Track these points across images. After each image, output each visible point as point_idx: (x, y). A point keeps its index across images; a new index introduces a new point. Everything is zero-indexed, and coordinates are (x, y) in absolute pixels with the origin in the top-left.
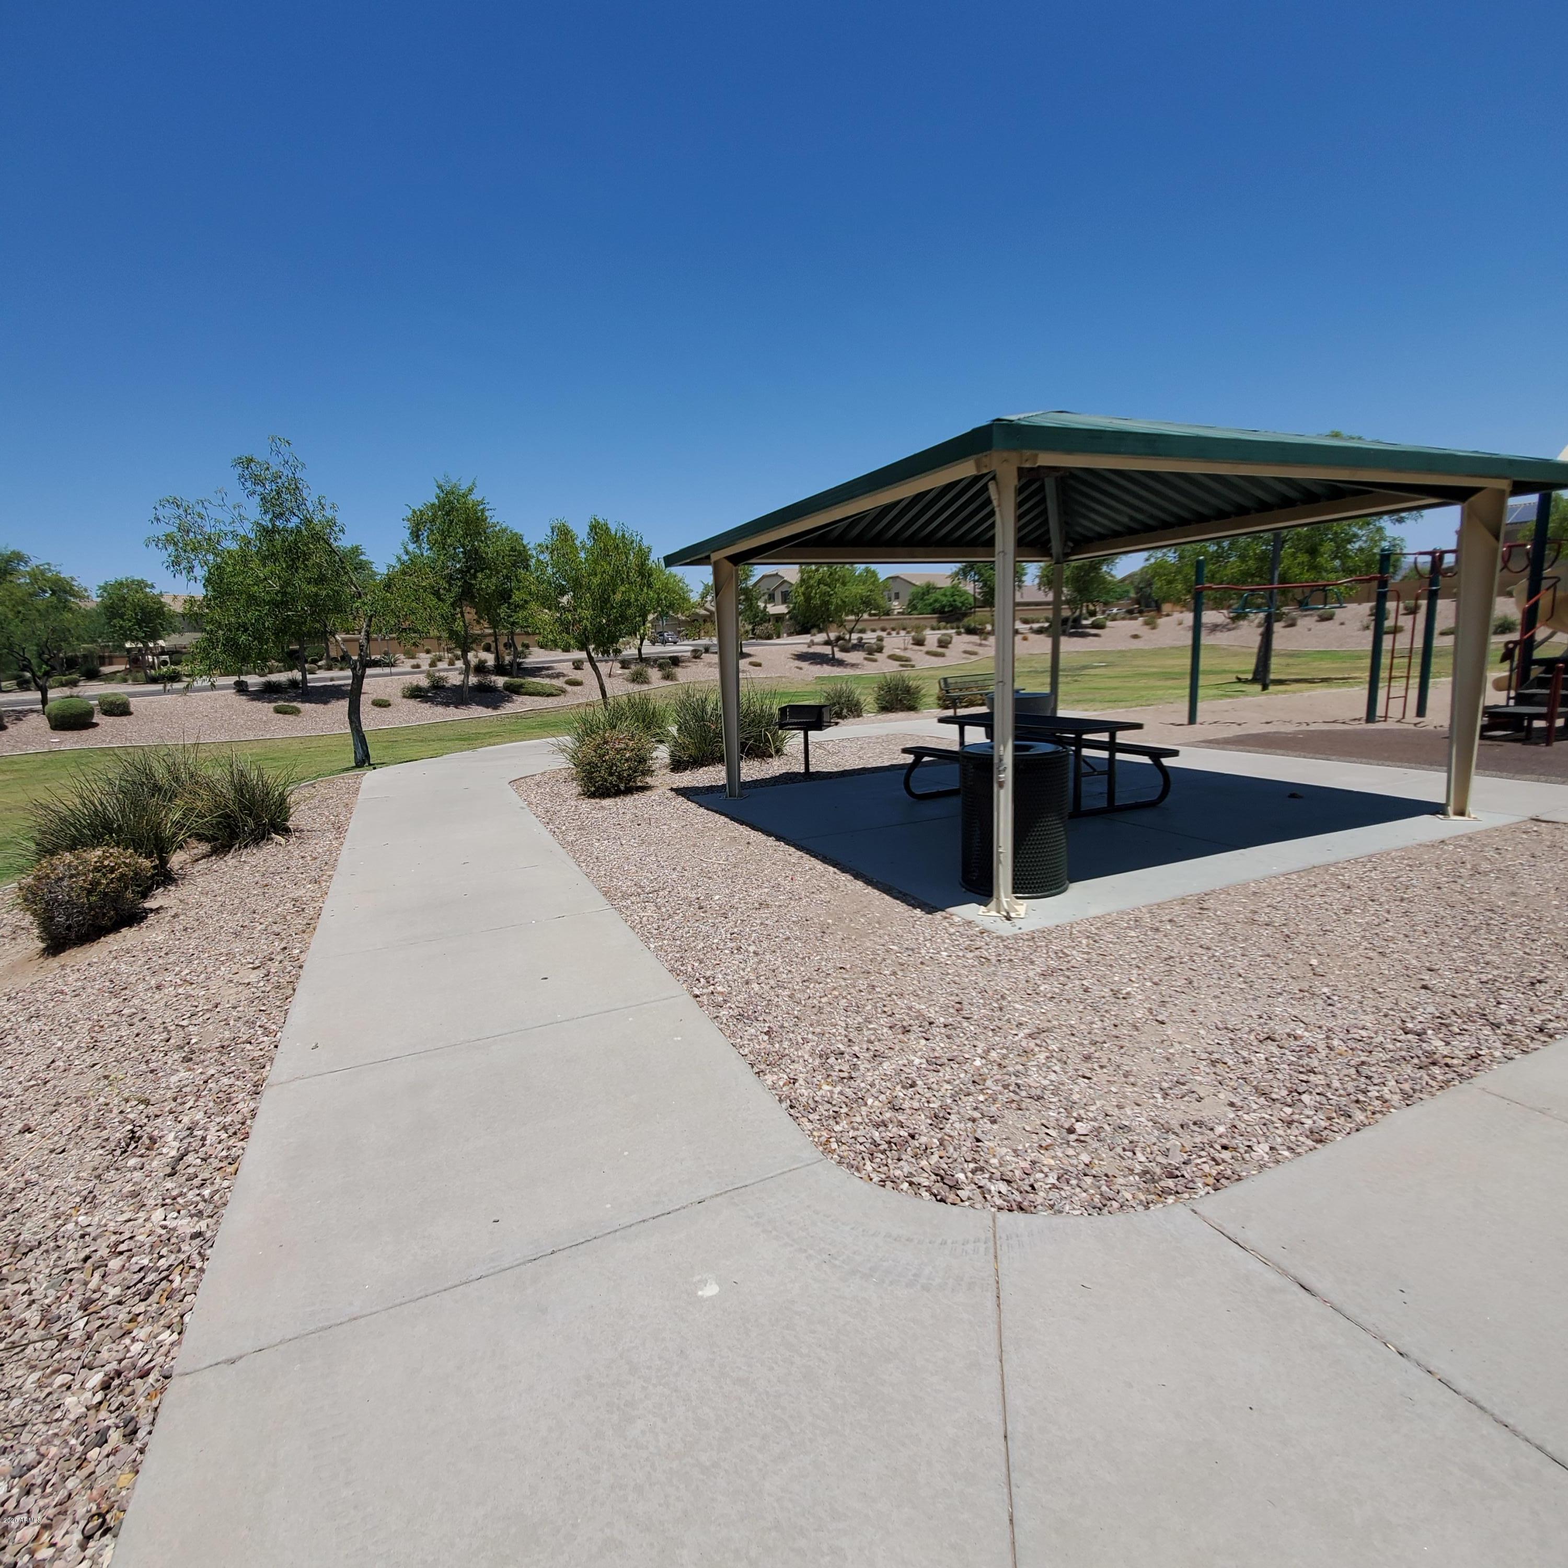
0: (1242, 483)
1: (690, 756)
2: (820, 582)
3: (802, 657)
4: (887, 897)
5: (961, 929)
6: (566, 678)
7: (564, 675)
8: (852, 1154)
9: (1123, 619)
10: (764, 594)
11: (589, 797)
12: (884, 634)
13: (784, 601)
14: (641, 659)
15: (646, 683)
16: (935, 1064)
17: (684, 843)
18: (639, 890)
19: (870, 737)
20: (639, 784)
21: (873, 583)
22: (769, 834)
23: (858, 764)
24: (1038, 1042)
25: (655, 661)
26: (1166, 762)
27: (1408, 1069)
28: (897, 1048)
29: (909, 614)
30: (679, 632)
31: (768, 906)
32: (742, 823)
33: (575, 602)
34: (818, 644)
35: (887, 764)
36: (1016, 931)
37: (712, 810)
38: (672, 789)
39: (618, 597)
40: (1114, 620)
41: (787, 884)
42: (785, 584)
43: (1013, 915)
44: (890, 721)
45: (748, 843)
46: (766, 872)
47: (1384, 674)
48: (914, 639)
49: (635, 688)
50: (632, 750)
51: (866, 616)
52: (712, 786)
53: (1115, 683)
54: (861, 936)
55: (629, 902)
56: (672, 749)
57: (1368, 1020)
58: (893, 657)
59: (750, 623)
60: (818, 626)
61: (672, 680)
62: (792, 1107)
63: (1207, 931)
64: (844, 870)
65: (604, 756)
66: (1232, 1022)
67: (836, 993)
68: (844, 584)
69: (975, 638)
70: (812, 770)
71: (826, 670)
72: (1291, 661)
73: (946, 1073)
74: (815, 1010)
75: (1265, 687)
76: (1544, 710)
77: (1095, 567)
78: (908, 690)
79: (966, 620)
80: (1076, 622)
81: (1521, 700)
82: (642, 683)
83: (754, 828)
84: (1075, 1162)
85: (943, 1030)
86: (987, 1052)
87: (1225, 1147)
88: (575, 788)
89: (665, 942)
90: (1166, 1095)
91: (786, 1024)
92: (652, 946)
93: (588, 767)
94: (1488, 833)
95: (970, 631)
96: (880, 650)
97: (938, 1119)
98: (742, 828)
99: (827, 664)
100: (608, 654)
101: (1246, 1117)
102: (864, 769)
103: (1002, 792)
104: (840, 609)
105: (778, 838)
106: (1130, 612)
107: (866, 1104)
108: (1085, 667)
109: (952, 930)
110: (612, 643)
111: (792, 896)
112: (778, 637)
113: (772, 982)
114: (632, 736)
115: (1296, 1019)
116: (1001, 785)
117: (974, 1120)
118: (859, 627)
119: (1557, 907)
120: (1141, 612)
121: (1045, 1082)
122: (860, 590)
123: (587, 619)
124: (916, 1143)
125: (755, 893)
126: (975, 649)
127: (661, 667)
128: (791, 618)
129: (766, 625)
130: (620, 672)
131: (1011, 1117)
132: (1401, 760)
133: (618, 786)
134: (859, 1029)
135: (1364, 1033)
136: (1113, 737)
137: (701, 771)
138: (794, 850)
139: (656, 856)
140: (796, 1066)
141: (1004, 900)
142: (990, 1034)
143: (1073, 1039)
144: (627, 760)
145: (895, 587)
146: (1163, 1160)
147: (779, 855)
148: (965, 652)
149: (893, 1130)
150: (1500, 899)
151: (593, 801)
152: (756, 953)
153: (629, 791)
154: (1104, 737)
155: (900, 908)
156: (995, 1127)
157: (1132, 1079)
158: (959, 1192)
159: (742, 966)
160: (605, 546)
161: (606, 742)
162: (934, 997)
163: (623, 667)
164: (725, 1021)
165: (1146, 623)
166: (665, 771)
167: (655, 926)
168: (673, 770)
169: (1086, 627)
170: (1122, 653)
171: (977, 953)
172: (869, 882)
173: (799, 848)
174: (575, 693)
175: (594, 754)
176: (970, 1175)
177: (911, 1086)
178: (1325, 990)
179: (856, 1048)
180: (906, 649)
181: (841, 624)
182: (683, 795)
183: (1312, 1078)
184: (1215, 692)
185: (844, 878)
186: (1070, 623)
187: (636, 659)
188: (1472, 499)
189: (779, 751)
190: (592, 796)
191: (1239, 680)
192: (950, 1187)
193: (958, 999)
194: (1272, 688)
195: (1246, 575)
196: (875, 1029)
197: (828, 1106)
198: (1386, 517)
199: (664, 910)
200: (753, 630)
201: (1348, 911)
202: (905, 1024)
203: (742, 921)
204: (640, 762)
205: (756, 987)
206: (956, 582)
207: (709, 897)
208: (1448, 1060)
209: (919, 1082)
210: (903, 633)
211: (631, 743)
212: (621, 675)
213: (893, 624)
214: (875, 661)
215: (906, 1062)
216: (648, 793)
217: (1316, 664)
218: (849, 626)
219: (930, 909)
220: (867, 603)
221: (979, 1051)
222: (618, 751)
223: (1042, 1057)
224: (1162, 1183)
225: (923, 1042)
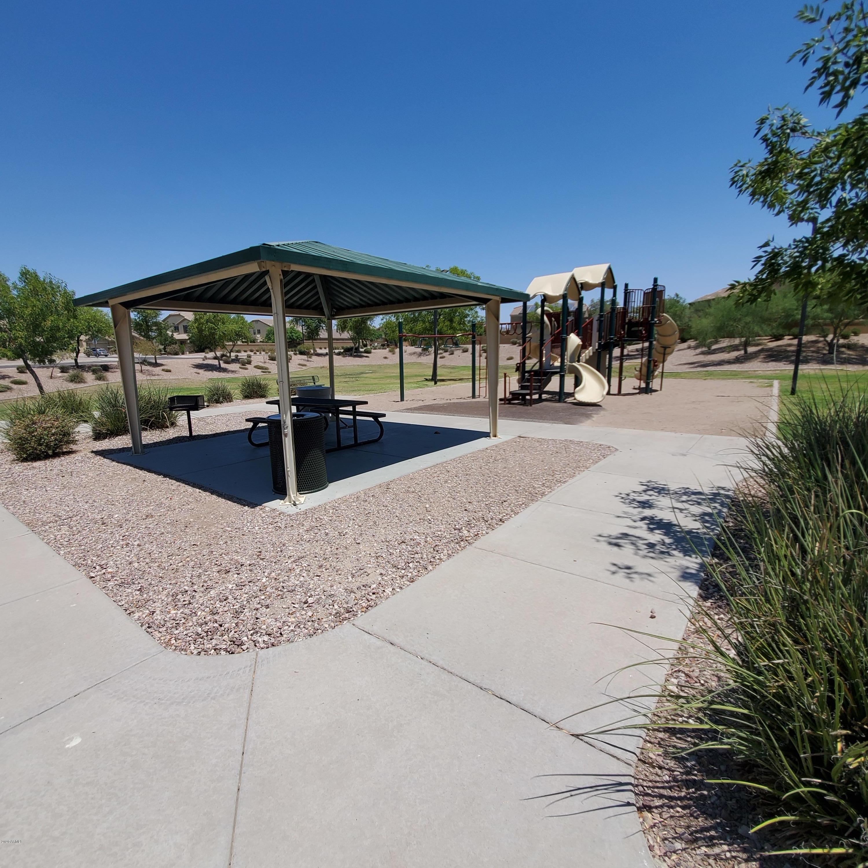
0: (395, 288)
1: (108, 430)
2: (207, 321)
3: (199, 366)
4: (229, 502)
5: (268, 514)
6: (12, 379)
7: (9, 377)
8: (184, 644)
9: (379, 349)
10: (171, 327)
11: (22, 461)
12: (252, 354)
13: (186, 332)
14: (77, 366)
15: (82, 382)
16: (240, 586)
17: (97, 485)
18: (57, 519)
19: (235, 414)
20: (65, 450)
21: (242, 324)
22: (159, 474)
23: (225, 429)
24: (297, 564)
25: (89, 367)
26: (381, 419)
27: (452, 544)
28: (220, 582)
29: (266, 342)
30: (109, 349)
31: (152, 516)
32: (141, 469)
33: (10, 326)
34: (209, 359)
35: (243, 428)
36: (298, 511)
37: (121, 463)
38: (92, 452)
39: (49, 323)
40: (375, 349)
41: (167, 502)
42: (186, 321)
43: (297, 503)
44: (250, 403)
45: (144, 481)
46: (154, 497)
47: (477, 377)
48: (269, 357)
49: (72, 386)
50: (57, 428)
51: (239, 343)
52: (123, 448)
53: (376, 381)
54: (210, 525)
55: (47, 527)
56: (94, 425)
57: (442, 527)
58: (257, 367)
59: (162, 345)
60: (209, 348)
61: (104, 380)
62: (149, 627)
63: (387, 499)
64: (205, 490)
65: (33, 432)
66: (390, 538)
67: (188, 559)
68: (223, 323)
69: (305, 357)
70: (194, 434)
71: (216, 375)
72: (452, 370)
73: (246, 589)
74: (173, 571)
75: (436, 383)
76: (528, 392)
77: (364, 321)
78: (259, 386)
79: (299, 347)
80: (357, 349)
81: (522, 387)
82: (79, 382)
83: (149, 471)
84: (305, 617)
85: (248, 568)
86: (269, 574)
87: (374, 594)
88: (12, 456)
89: (73, 548)
90: (353, 576)
91: (153, 582)
92: (62, 552)
93: (20, 441)
94: (503, 443)
95: (302, 353)
96: (249, 363)
97: (237, 614)
98: (141, 472)
99: (216, 371)
100: (44, 363)
101: (386, 578)
102: (229, 432)
103: (287, 439)
104: (221, 338)
105: (165, 476)
106: (383, 345)
107: (196, 615)
108: (362, 373)
109: (264, 515)
110: (46, 355)
111: (170, 508)
112: (183, 354)
113: (147, 560)
114: (57, 418)
115: (416, 532)
116: (286, 435)
117: (257, 609)
118: (236, 348)
119: (518, 471)
120: (388, 346)
121: (297, 582)
122: (234, 327)
123: (22, 338)
124: (223, 628)
125: (144, 510)
126: (305, 363)
127: (94, 372)
128: (191, 342)
129: (174, 346)
130: (60, 375)
131: (277, 603)
132: (480, 415)
133: (47, 453)
134: (199, 576)
135: (439, 533)
136: (354, 408)
137: (117, 439)
138: (175, 482)
139: (74, 495)
140: (156, 604)
141: (292, 496)
142: (273, 564)
143: (315, 559)
144: (53, 435)
145: (257, 327)
146: (345, 606)
147: (165, 486)
148: (299, 365)
149: (211, 625)
150: (500, 470)
151: (25, 464)
152: (139, 545)
153: (56, 455)
154: (350, 408)
155: (236, 507)
156: (268, 610)
157: (339, 572)
158: (242, 647)
159: (128, 554)
160: (34, 288)
161: (34, 423)
162: (246, 551)
163: (62, 372)
164: (111, 588)
165: (390, 351)
166: (89, 441)
167: (66, 539)
168: (95, 439)
169: (362, 352)
170: (380, 366)
171: (275, 525)
172: (220, 495)
173: (178, 480)
174: (20, 390)
175: (25, 431)
176: (250, 637)
177: (225, 600)
178: (429, 517)
179: (196, 587)
180: (265, 362)
181: (224, 347)
182: (100, 455)
183: (416, 556)
184: (415, 385)
185: (206, 496)
186: (354, 350)
187: (74, 366)
188: (488, 303)
189: (173, 424)
190: (25, 460)
191: (427, 380)
192: (238, 645)
193: (259, 550)
194: (438, 383)
195: (425, 329)
196: (209, 575)
197: (172, 622)
198: (478, 307)
199: (75, 528)
200: (165, 349)
201: (446, 482)
202: (227, 568)
203: (133, 527)
204: (64, 435)
205: (136, 565)
206: (292, 325)
207: (110, 516)
208: (467, 539)
209: (230, 597)
210: (263, 353)
211: (56, 423)
212: (60, 377)
213: (257, 348)
214: (246, 369)
215: (224, 588)
216: (73, 455)
217: (461, 372)
218: (229, 348)
219: (253, 505)
220: (239, 335)
221: (266, 574)
222: (45, 429)
223: (298, 571)
224: (343, 616)
225: (236, 575)
